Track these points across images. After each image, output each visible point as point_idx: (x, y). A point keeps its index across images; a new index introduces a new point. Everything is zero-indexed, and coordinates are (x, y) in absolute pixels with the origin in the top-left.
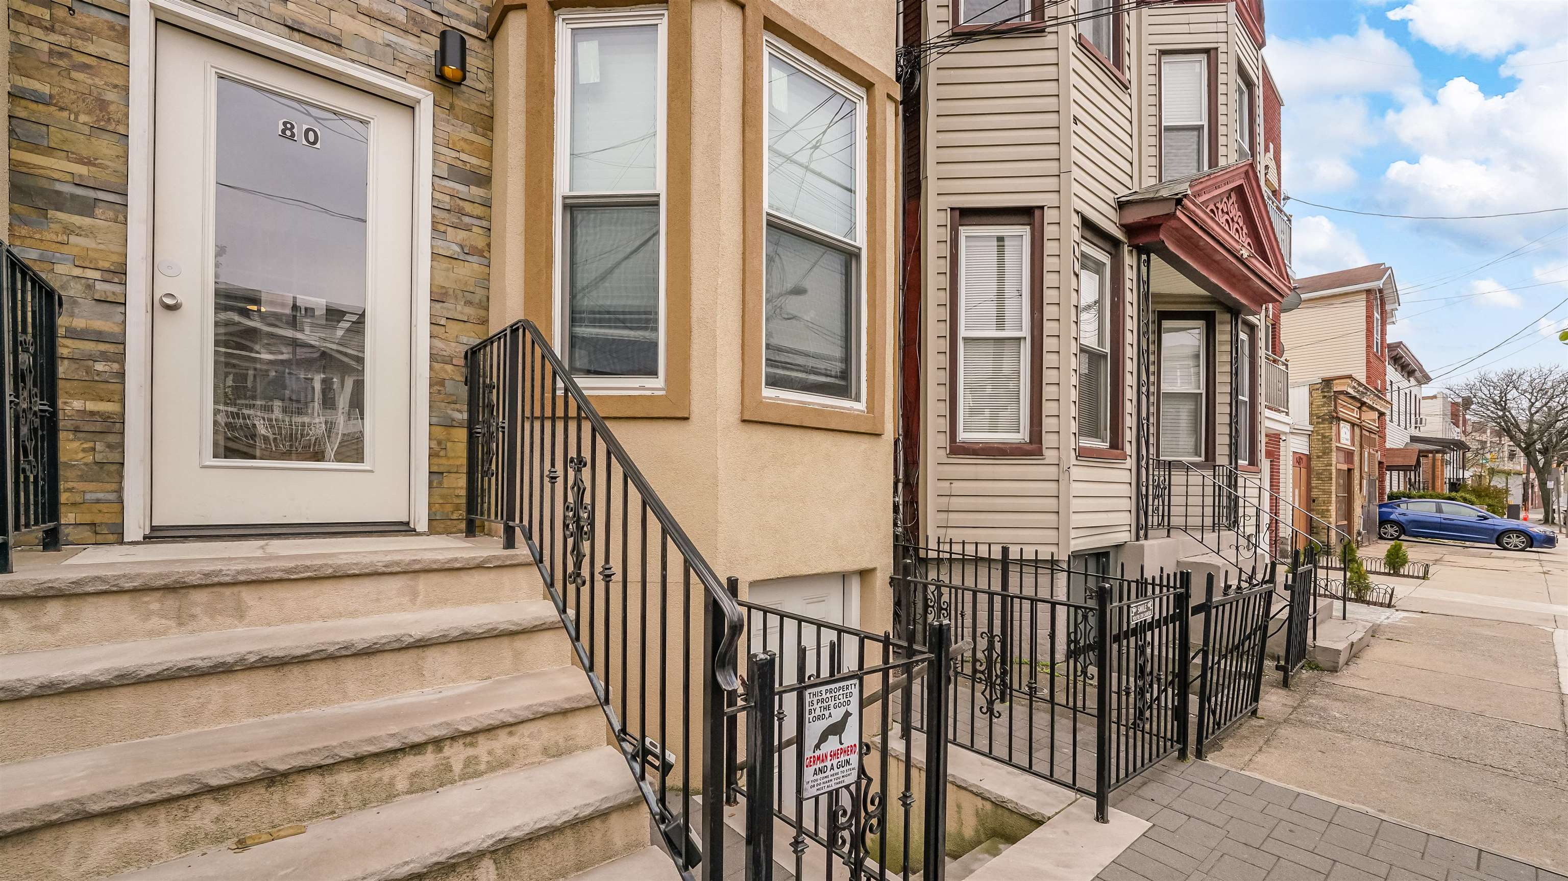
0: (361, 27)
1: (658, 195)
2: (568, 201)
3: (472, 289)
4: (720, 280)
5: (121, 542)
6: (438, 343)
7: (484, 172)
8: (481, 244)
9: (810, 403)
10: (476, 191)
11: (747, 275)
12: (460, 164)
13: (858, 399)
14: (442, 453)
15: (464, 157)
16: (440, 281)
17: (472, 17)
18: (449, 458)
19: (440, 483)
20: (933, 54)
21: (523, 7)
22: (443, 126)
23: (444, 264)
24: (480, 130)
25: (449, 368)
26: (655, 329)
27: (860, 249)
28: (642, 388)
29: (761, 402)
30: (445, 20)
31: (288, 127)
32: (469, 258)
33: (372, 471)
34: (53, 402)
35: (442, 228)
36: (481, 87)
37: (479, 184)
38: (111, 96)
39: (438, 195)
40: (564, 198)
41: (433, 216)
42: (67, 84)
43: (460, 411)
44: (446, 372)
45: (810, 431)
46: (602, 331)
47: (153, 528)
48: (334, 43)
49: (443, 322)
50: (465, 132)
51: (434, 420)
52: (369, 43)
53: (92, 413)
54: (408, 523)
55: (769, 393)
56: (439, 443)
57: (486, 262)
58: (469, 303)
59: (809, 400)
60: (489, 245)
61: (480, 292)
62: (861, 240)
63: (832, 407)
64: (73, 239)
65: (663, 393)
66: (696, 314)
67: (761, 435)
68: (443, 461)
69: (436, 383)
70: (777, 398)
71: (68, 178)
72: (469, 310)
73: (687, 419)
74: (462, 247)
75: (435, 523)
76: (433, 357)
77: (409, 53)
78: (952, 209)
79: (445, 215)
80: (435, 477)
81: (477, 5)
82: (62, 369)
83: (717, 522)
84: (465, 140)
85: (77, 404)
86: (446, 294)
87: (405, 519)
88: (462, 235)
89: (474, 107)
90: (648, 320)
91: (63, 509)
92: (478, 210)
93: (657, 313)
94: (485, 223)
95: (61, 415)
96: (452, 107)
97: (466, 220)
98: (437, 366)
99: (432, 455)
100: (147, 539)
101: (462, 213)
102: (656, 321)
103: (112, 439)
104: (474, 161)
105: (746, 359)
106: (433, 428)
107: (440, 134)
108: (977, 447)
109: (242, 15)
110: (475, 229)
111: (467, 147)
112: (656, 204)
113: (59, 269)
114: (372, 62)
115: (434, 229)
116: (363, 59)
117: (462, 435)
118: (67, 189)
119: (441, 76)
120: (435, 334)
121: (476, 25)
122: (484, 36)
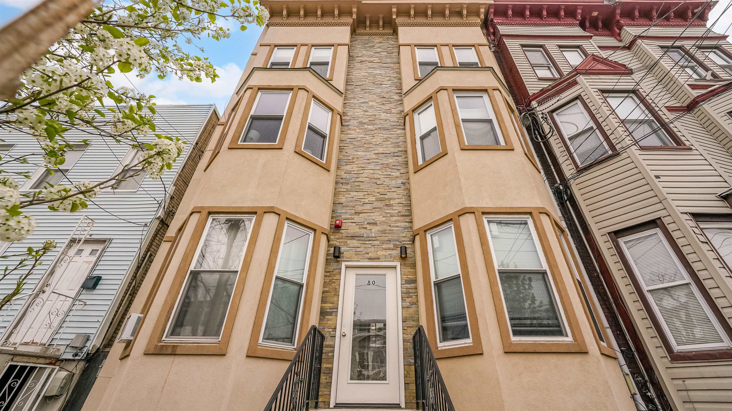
0: (384, 253)
1: (459, 274)
2: (435, 283)
3: (414, 316)
4: (483, 298)
5: (329, 408)
6: (405, 336)
7: (414, 279)
8: (415, 301)
9: (538, 341)
10: (413, 285)
11: (494, 294)
12: (408, 279)
13: (567, 336)
14: (408, 376)
15: (409, 276)
16: (405, 315)
17: (409, 239)
18: (410, 378)
19: (408, 387)
20: (572, 181)
21: (418, 234)
22: (403, 270)
23: (405, 310)
24: (412, 268)
25: (408, 344)
26: (466, 320)
27: (546, 270)
28: (465, 343)
29: (511, 343)
30: (402, 243)
31: (369, 282)
32: (413, 306)
33: (388, 384)
34: (321, 366)
35: (404, 299)
36: (412, 256)
37: (413, 283)
38: (337, 287)
39: (403, 290)
40: (434, 282)
41: (402, 296)
42: (331, 287)
43: (412, 359)
44: (408, 345)
45: (542, 354)
46: (455, 323)
47: (336, 404)
48: (377, 259)
49: (406, 328)
50: (409, 270)
51: (405, 363)
52: (385, 256)
53: (327, 368)
54: (399, 404)
55: (515, 339)
56: (407, 372)
57: (417, 306)
58: (413, 321)
59: (538, 340)
60: (418, 301)
61: (416, 316)
62: (545, 267)
63: (552, 341)
64: (329, 322)
65: (472, 344)
66: (478, 312)
67: (516, 358)
68: (408, 379)
69: (405, 349)
70: (520, 341)
71: (329, 308)
72: (413, 323)
73: (482, 354)
74: (410, 303)
75: (407, 404)
76: (404, 341)
77: (394, 254)
78: (609, 233)
79: (405, 295)
80: (406, 385)
81: (409, 236)
82: (323, 356)
83: (503, 401)
84: (409, 272)
85: (325, 365)
86: (406, 319)
87: (398, 403)
88: (410, 299)
89: (410, 262)
90: (463, 317)
91: (319, 397)
92: (414, 291)
93: (465, 314)
94: (416, 294)
95: (322, 369)
96: (405, 264)
97: (411, 294)
98: (405, 343)
99: (405, 376)
100: (335, 407)
101: (409, 293)
102: (466, 317)
103: (330, 375)
104: (412, 277)
105: (500, 326)
106: (405, 366)
107: (402, 272)
108: (691, 354)
109: (360, 260)
110: (413, 297)
111: (409, 274)
112: (460, 277)
113: (326, 330)
114: (386, 260)
115: (402, 299)
116: (384, 260)
117: (413, 368)
118: (328, 310)
119: (401, 257)
120: (404, 333)
121: (410, 241)
122: (411, 243)
